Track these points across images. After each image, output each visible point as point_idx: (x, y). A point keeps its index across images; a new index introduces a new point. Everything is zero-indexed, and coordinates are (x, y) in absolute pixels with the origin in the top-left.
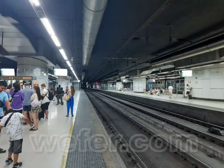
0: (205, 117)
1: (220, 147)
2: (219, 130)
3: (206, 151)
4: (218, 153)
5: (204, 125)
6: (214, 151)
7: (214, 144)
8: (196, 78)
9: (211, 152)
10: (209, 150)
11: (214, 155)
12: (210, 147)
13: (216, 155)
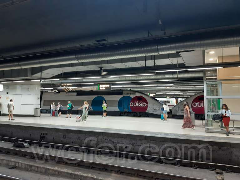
0: (12, 133)
1: (22, 158)
2: (24, 143)
3: (9, 165)
4: (19, 163)
5: (10, 141)
6: (16, 162)
7: (17, 157)
8: (7, 93)
9: (13, 164)
10: (11, 163)
11: (15, 166)
12: (12, 160)
13: (17, 165)
